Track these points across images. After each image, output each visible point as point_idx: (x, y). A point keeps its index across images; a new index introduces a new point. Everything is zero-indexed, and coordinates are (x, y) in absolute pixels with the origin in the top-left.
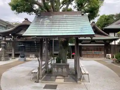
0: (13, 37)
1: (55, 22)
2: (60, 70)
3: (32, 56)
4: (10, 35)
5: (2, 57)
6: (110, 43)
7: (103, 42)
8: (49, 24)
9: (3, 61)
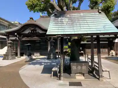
0: (18, 36)
1: (74, 20)
2: (79, 67)
3: (37, 55)
4: (16, 34)
5: (9, 56)
6: (113, 40)
7: (107, 40)
8: (68, 22)
9: (11, 60)
